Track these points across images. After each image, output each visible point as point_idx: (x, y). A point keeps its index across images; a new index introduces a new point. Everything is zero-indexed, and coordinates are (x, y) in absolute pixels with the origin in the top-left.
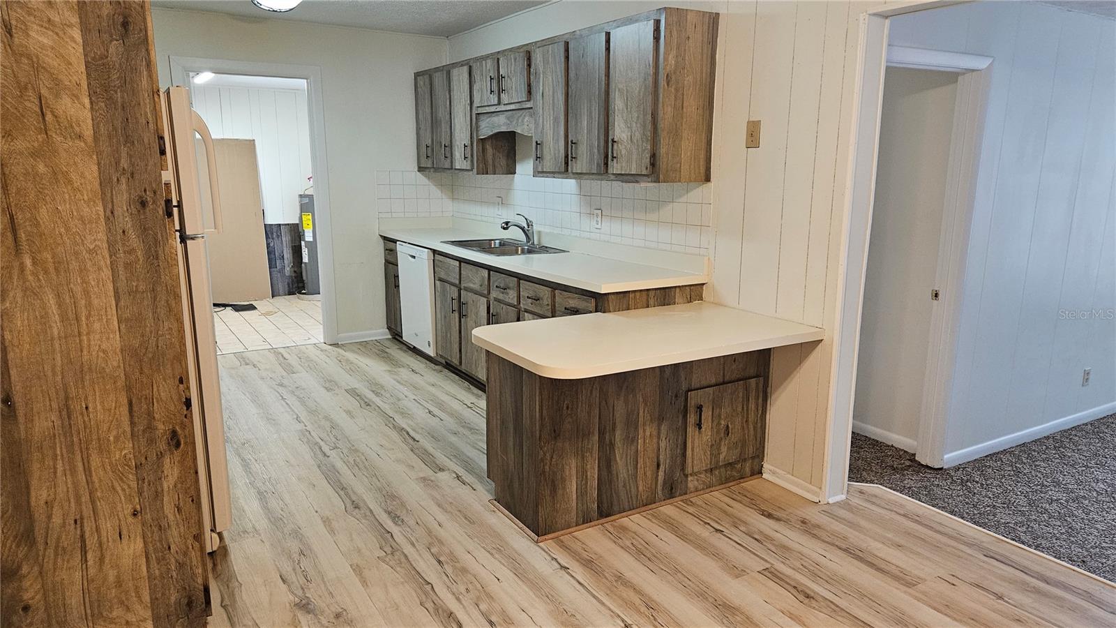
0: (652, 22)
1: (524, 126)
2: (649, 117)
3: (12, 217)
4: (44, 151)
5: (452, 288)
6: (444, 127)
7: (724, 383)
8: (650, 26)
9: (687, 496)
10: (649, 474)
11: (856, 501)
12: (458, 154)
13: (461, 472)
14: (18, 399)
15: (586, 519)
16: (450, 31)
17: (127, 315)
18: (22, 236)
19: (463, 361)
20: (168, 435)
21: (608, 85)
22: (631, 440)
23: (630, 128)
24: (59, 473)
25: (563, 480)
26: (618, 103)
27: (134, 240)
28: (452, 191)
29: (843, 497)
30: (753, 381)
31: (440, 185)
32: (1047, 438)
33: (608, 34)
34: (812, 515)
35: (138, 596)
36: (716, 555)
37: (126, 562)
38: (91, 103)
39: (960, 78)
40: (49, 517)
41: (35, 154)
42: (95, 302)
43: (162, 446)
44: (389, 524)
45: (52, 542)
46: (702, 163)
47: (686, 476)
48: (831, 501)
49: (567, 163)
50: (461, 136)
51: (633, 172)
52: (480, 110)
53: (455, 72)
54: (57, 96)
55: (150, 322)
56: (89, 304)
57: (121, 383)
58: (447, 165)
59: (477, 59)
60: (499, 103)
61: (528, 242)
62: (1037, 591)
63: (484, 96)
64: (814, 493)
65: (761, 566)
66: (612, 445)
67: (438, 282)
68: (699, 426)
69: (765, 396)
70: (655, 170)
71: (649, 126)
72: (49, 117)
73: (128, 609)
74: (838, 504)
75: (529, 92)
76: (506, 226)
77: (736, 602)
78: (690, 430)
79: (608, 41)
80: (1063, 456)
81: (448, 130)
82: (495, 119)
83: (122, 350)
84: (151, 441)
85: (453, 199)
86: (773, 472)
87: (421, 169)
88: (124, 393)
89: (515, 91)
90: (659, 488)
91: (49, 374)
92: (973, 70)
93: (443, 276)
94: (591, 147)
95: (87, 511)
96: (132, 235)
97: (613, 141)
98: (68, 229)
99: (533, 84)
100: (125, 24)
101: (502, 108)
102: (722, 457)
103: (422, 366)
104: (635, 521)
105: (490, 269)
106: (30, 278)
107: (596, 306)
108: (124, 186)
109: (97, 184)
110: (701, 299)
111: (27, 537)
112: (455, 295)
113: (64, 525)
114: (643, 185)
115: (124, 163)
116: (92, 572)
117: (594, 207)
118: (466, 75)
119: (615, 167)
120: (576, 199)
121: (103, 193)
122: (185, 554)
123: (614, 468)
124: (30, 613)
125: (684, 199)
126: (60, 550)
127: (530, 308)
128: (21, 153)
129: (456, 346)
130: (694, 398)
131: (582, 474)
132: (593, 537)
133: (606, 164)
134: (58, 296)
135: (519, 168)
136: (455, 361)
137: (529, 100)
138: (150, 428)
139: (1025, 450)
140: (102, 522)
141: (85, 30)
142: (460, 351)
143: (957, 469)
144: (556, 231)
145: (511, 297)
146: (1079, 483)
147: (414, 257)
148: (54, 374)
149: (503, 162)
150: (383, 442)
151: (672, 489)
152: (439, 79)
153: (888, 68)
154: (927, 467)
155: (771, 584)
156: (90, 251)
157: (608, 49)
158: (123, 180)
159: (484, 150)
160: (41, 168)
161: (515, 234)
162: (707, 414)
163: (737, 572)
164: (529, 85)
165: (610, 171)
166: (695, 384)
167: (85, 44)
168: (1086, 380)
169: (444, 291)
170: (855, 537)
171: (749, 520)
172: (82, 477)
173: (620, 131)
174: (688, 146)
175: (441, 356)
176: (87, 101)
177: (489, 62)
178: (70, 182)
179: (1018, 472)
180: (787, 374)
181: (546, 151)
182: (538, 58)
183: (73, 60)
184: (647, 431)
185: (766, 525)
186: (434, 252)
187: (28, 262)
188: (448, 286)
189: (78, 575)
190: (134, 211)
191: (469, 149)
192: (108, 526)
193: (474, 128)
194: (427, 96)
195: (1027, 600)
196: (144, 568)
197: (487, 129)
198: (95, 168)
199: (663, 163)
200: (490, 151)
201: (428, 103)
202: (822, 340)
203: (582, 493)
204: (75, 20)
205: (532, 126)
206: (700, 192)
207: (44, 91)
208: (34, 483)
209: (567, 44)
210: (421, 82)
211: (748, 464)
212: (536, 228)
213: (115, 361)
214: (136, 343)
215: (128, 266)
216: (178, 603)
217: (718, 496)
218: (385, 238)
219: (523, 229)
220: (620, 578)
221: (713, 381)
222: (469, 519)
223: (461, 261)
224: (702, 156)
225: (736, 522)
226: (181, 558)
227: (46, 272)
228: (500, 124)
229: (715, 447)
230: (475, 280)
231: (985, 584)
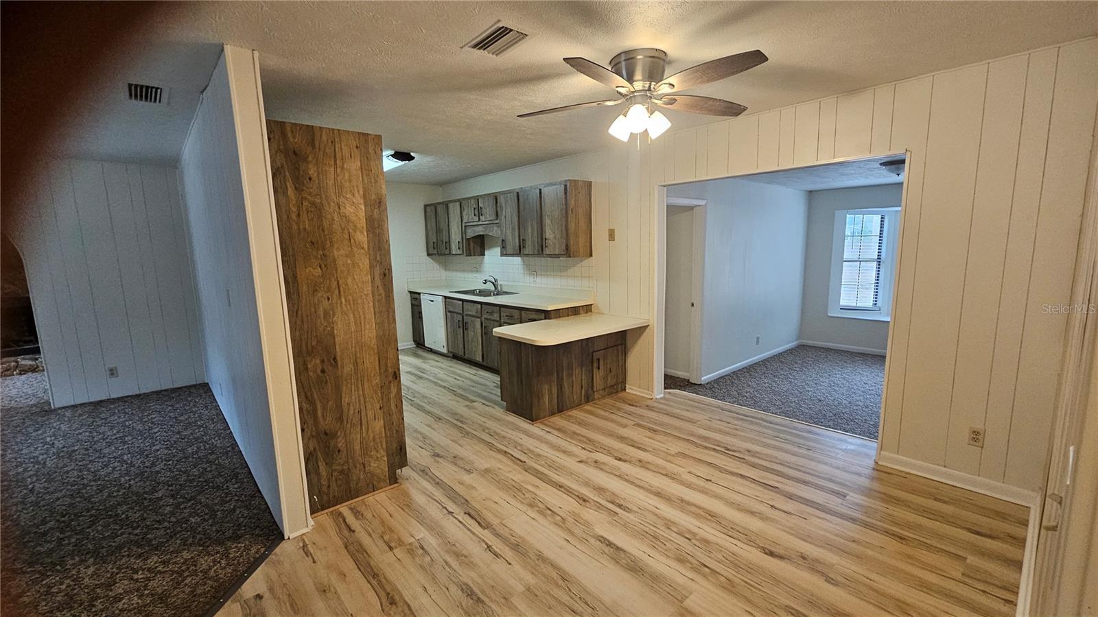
0: (563, 186)
1: (495, 232)
2: (564, 228)
3: (338, 282)
4: (350, 255)
5: (458, 315)
6: (445, 233)
7: (607, 348)
8: (563, 187)
9: (595, 402)
10: (578, 391)
11: (667, 396)
12: (453, 247)
13: (484, 402)
14: (338, 359)
15: (553, 414)
16: (443, 184)
17: (378, 321)
18: (342, 289)
19: (466, 352)
20: (392, 374)
21: (541, 213)
22: (570, 375)
23: (554, 233)
24: (353, 391)
25: (542, 395)
26: (547, 221)
27: (381, 290)
28: (446, 266)
29: (662, 395)
30: (620, 347)
31: (439, 263)
32: (744, 368)
33: (540, 190)
34: (650, 403)
35: (382, 445)
36: (613, 421)
37: (377, 429)
38: (367, 234)
39: (695, 209)
40: (349, 411)
41: (347, 256)
42: (367, 316)
43: (391, 378)
44: (461, 425)
45: (349, 421)
46: (588, 247)
47: (594, 392)
48: (658, 397)
49: (520, 250)
50: (456, 236)
51: (557, 253)
52: (467, 224)
53: (451, 205)
54: (355, 232)
55: (386, 325)
56: (365, 318)
57: (376, 351)
58: (447, 252)
59: (464, 199)
60: (479, 220)
61: (496, 288)
62: (742, 419)
63: (469, 216)
64: (651, 395)
65: (633, 423)
66: (562, 379)
67: (448, 314)
68: (599, 368)
69: (625, 353)
70: (568, 252)
71: (564, 231)
72: (352, 241)
73: (377, 451)
74: (661, 398)
75: (497, 215)
76: (486, 281)
77: (626, 435)
78: (595, 371)
79: (540, 193)
80: (751, 375)
81: (447, 234)
82: (476, 229)
83: (376, 337)
84: (387, 376)
85: (446, 270)
86: (632, 389)
87: (429, 255)
88: (377, 355)
89: (488, 214)
90: (583, 397)
91: (350, 347)
92: (699, 206)
93: (451, 310)
94: (533, 242)
95: (363, 408)
96: (380, 288)
97: (546, 239)
98: (358, 287)
99: (499, 213)
100: (380, 203)
101: (481, 223)
102: (608, 382)
103: (440, 358)
104: (574, 413)
105: (481, 303)
106: (344, 307)
107: (545, 316)
108: (378, 268)
109: (368, 267)
110: (591, 311)
111: (340, 419)
112: (461, 319)
113: (354, 413)
114: (561, 259)
115: (378, 258)
116: (364, 435)
117: (532, 271)
118: (458, 207)
119: (547, 251)
120: (522, 266)
121: (371, 272)
122: (399, 426)
123: (563, 390)
124: (341, 453)
125: (580, 265)
126: (353, 425)
127: (507, 321)
128: (342, 256)
129: (461, 346)
130: (596, 355)
131: (550, 391)
132: (557, 420)
133: (542, 250)
134: (354, 314)
135: (486, 252)
136: (461, 353)
137: (497, 219)
138: (386, 370)
139: (735, 373)
140: (368, 412)
141: (365, 205)
142: (464, 347)
143: (707, 384)
144: (511, 283)
145: (496, 316)
146: (757, 384)
147: (432, 301)
148: (352, 347)
149: (478, 249)
150: (437, 393)
151: (588, 399)
152: (441, 209)
153: (667, 206)
154: (694, 384)
155: (639, 429)
156: (365, 295)
157: (541, 197)
158: (378, 265)
159: (469, 244)
160: (349, 262)
161: (490, 287)
162: (601, 362)
163: (625, 426)
164: (497, 212)
165: (544, 253)
166: (596, 350)
167: (365, 211)
168: (758, 342)
169: (452, 318)
170: (669, 409)
171: (624, 408)
172: (361, 392)
173: (549, 234)
174: (582, 240)
175: (451, 352)
176: (366, 234)
177: (473, 201)
178: (359, 267)
179: (733, 383)
180: (635, 342)
181: (508, 244)
182: (501, 200)
183: (361, 217)
184: (577, 371)
185: (632, 409)
186: (445, 297)
187: (343, 300)
188: (455, 315)
189: (359, 436)
190: (381, 278)
191: (461, 244)
192: (370, 414)
193: (463, 233)
194: (433, 216)
195: (739, 423)
196: (384, 433)
197: (470, 233)
198: (368, 261)
199: (572, 249)
200: (472, 244)
201: (433, 220)
202: (648, 326)
203: (550, 400)
204: (362, 201)
205: (499, 232)
206: (587, 262)
207: (351, 231)
208: (343, 396)
209: (518, 193)
210: (428, 209)
211: (620, 386)
212: (499, 283)
213: (374, 341)
214: (381, 333)
215: (379, 301)
216: (396, 448)
217: (608, 400)
218: (411, 292)
219: (493, 283)
220: (574, 433)
221: (603, 348)
222: (498, 420)
223: (463, 301)
224: (588, 244)
225: (619, 409)
226: (397, 428)
227: (350, 304)
228: (480, 231)
229: (605, 378)
230: (472, 310)
231: (724, 420)
